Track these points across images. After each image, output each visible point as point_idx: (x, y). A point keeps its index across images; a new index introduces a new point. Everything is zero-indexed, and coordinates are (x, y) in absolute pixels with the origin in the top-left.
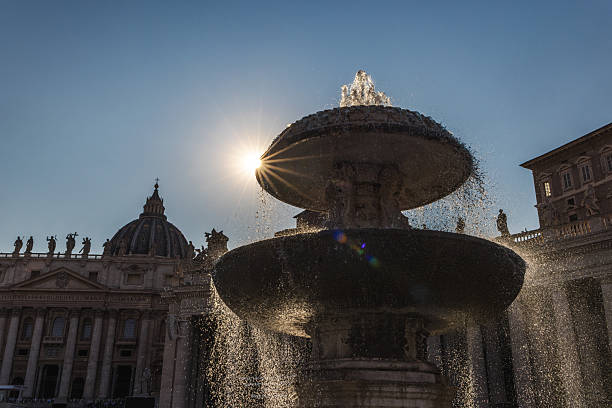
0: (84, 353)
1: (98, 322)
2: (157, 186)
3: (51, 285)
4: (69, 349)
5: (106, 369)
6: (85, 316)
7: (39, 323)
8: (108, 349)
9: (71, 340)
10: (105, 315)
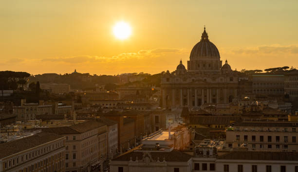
0: (206, 96)
1: (208, 90)
2: (205, 28)
3: (197, 82)
4: (203, 96)
5: (211, 99)
6: (205, 89)
7: (196, 90)
8: (210, 96)
9: (203, 94)
10: (209, 88)
